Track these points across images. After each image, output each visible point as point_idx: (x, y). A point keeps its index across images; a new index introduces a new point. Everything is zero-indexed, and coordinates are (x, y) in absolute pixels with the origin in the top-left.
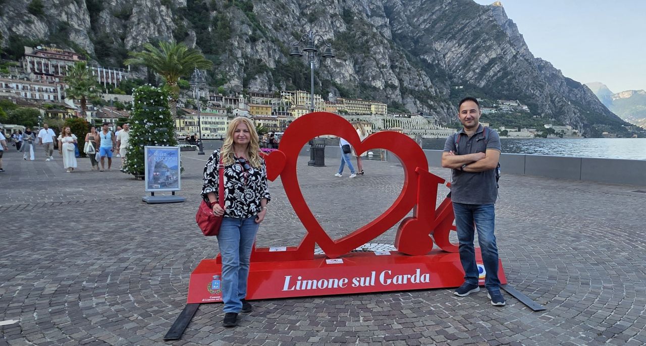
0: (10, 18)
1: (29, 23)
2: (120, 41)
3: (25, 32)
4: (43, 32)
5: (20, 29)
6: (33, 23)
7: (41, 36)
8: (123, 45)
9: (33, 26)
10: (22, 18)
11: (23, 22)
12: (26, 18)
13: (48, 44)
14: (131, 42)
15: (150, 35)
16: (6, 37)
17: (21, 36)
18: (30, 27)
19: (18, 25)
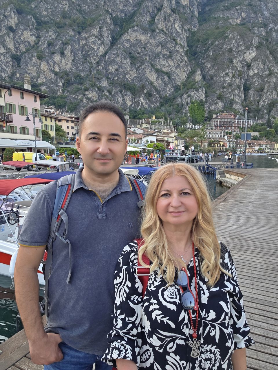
0: (210, 103)
1: (216, 104)
2: (257, 103)
3: (214, 108)
4: (221, 106)
5: (213, 107)
6: (218, 103)
7: (220, 108)
8: (258, 105)
9: (218, 105)
10: (214, 102)
11: (214, 104)
12: (215, 102)
13: (223, 112)
14: (262, 103)
15: (273, 97)
16: (207, 112)
17: (213, 110)
18: (216, 105)
19: (212, 106)
